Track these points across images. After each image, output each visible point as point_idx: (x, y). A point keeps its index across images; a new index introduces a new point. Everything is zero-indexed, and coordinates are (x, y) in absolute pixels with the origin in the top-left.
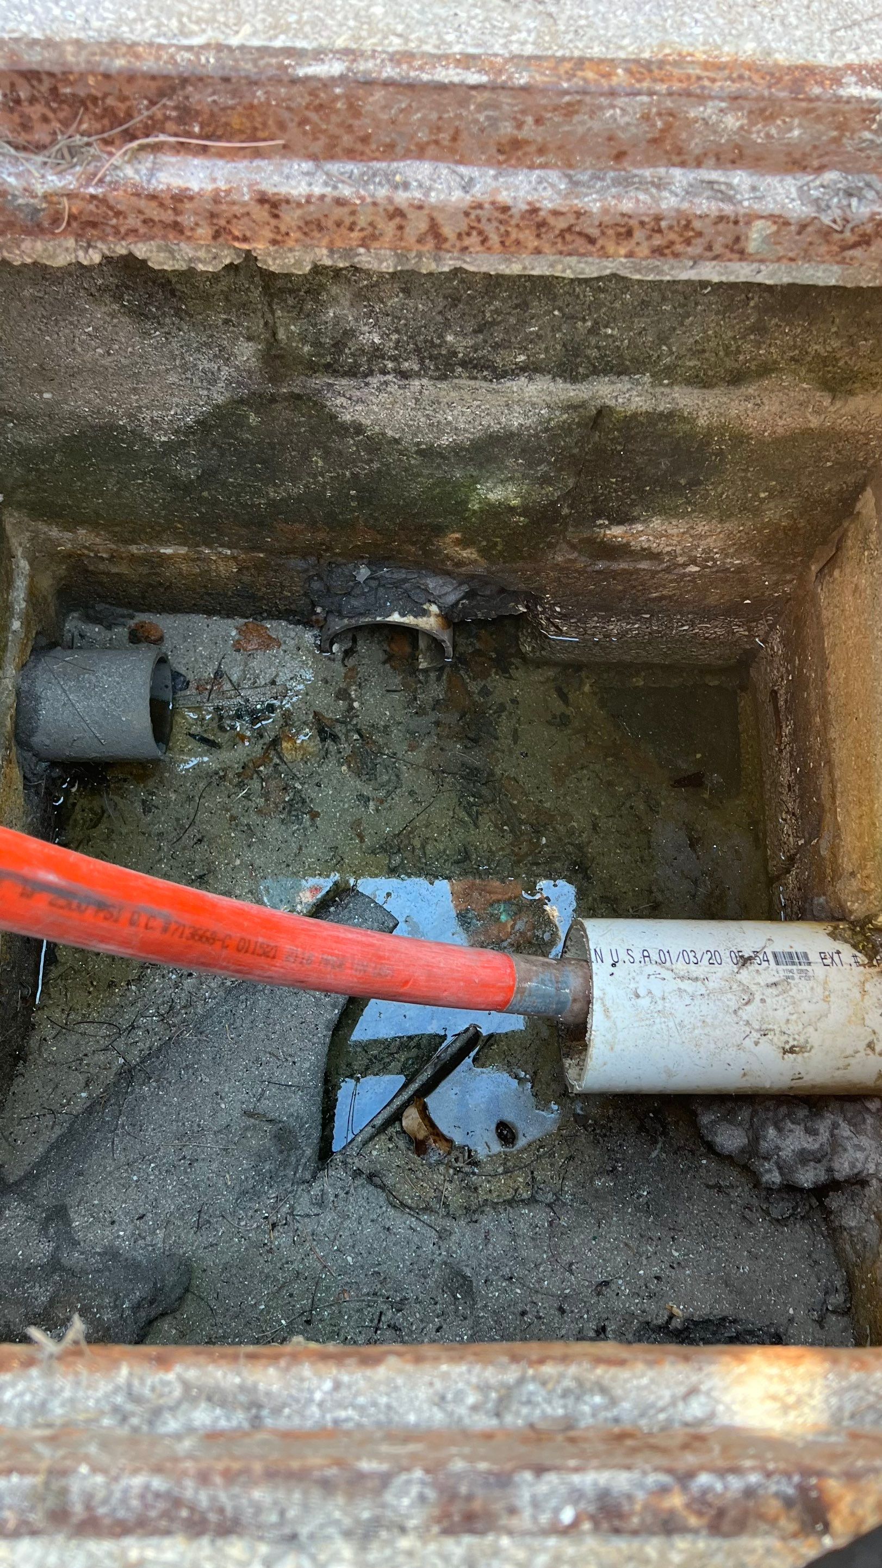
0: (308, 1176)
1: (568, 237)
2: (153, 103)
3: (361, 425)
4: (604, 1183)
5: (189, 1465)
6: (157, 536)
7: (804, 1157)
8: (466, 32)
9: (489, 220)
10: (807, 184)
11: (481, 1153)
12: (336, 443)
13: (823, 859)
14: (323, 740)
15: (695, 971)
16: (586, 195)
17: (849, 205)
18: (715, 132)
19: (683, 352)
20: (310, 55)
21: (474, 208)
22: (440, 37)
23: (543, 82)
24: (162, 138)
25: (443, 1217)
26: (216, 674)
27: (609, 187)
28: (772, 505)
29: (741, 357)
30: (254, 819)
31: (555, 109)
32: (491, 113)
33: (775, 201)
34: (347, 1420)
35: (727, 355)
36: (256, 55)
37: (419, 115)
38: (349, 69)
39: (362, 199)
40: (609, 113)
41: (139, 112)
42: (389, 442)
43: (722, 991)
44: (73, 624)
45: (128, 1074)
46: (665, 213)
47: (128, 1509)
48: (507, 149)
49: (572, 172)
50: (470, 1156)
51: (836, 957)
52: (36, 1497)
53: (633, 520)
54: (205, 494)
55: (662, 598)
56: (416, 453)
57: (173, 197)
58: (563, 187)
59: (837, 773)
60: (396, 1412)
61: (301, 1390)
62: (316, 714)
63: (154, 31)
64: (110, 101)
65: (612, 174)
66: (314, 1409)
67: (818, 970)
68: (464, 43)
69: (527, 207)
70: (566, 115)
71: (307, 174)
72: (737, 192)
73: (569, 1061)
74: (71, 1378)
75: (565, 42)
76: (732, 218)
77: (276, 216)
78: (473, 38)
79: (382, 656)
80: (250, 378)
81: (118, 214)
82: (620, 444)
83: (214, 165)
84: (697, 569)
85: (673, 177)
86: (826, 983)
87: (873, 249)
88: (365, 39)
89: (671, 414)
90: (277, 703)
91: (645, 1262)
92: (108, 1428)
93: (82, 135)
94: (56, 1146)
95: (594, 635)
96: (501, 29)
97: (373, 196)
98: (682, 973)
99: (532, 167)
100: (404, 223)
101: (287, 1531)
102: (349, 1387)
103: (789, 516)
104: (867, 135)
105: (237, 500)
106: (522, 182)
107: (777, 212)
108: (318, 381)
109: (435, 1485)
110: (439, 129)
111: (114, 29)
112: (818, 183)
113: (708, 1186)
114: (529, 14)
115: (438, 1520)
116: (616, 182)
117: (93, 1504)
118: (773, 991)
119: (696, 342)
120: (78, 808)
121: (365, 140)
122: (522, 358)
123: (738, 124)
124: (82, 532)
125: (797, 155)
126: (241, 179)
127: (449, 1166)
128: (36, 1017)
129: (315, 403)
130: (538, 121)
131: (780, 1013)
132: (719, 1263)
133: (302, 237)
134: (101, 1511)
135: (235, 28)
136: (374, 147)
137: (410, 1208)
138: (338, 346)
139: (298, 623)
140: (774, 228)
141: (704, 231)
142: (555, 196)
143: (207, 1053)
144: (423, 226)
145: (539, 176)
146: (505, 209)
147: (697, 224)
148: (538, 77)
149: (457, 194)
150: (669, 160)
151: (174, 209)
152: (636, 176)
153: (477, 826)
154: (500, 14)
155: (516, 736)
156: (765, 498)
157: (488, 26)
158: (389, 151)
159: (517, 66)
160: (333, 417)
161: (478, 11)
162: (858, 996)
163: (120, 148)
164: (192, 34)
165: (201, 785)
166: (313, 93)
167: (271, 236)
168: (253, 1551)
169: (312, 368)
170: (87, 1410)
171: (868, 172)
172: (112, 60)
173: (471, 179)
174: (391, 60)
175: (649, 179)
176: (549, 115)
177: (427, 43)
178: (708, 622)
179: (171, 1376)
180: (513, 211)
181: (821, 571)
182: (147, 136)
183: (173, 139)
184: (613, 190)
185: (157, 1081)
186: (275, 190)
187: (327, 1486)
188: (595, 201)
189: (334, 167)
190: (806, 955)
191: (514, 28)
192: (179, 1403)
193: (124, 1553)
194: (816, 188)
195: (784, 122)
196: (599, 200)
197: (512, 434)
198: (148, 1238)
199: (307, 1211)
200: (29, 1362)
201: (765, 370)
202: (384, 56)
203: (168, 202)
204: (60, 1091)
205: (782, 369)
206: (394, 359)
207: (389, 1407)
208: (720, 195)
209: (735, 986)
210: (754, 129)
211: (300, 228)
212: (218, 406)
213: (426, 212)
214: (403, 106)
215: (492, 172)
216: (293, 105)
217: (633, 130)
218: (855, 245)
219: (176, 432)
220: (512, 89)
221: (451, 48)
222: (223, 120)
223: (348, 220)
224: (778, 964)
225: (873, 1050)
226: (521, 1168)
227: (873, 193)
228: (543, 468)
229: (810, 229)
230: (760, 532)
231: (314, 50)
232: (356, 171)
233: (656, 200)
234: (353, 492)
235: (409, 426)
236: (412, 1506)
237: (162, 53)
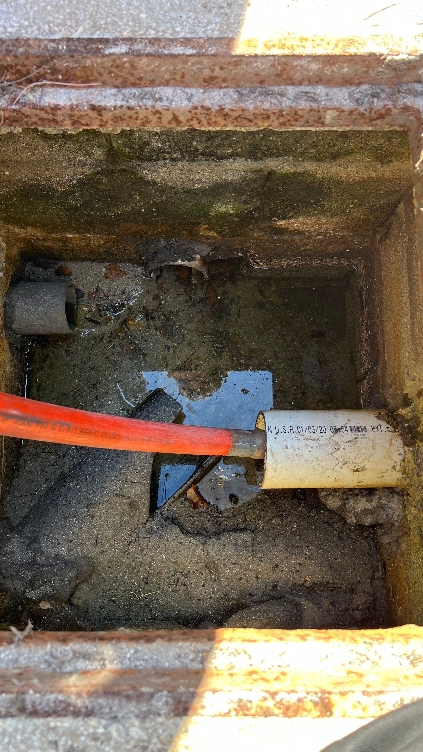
0: (145, 521)
1: (239, 120)
2: (38, 67)
3: (156, 181)
4: (277, 522)
5: (73, 689)
6: (65, 230)
7: (366, 512)
8: (186, 26)
9: (201, 114)
10: (353, 91)
11: (222, 507)
12: (144, 189)
13: (379, 376)
14: (148, 320)
15: (313, 436)
16: (247, 101)
17: (373, 102)
18: (307, 70)
19: (307, 146)
20: (111, 41)
21: (194, 109)
22: (173, 29)
23: (222, 52)
24: (44, 82)
25: (205, 537)
26: (97, 289)
27: (257, 96)
28: (356, 210)
29: (336, 148)
30: (117, 358)
31: (229, 63)
32: (199, 66)
33: (337, 100)
34: (140, 665)
35: (329, 147)
36: (86, 43)
37: (164, 68)
38: (130, 49)
39: (140, 107)
40: (255, 65)
41: (33, 71)
42: (170, 188)
43: (326, 445)
44: (29, 268)
45: (64, 477)
46: (284, 109)
47: (50, 707)
48: (208, 80)
49: (240, 89)
50: (217, 509)
51: (379, 428)
52: (13, 702)
53: (290, 218)
54: (85, 212)
55: (306, 250)
56: (183, 192)
57: (52, 109)
58: (235, 97)
59: (386, 337)
60: (160, 662)
61: (121, 653)
62: (144, 307)
63: (37, 32)
64: (18, 67)
65: (259, 90)
66: (127, 661)
67: (370, 434)
68: (185, 32)
69: (219, 108)
70: (234, 66)
71: (114, 95)
72: (319, 97)
73: (259, 472)
74: (27, 649)
75: (234, 29)
76: (317, 109)
77: (101, 115)
78: (189, 29)
79: (175, 278)
80: (101, 163)
81: (27, 116)
82: (281, 186)
83: (70, 92)
84: (322, 237)
85: (288, 90)
86: (374, 440)
87: (386, 120)
88: (137, 32)
89: (304, 173)
90: (126, 303)
91: (294, 557)
92: (44, 669)
93: (7, 81)
94: (34, 509)
95: (275, 266)
96: (202, 23)
97: (145, 105)
98: (307, 437)
99: (221, 88)
100: (161, 116)
101: (113, 715)
102: (141, 652)
103: (364, 215)
104: (380, 69)
105: (100, 214)
106: (216, 95)
107: (338, 107)
108: (134, 163)
109: (172, 697)
110: (175, 74)
111: (18, 32)
112: (358, 91)
113: (324, 523)
114: (216, 15)
115: (173, 711)
116: (261, 94)
117: (36, 705)
118: (349, 444)
119: (314, 142)
120: (36, 354)
121: (140, 79)
122: (230, 151)
123: (317, 67)
124: (29, 229)
125: (348, 78)
126: (83, 99)
127: (208, 513)
128: (22, 450)
129: (133, 173)
130: (221, 69)
131: (352, 454)
132: (327, 558)
133: (114, 123)
134: (39, 708)
135: (75, 28)
136: (145, 82)
137: (190, 533)
138: (142, 148)
139: (134, 264)
140: (337, 113)
141: (304, 115)
142: (232, 102)
143: (98, 468)
144: (170, 117)
145: (224, 92)
146: (208, 109)
147: (300, 113)
148: (220, 50)
149: (185, 103)
150: (286, 83)
151: (53, 114)
152: (270, 90)
153: (221, 358)
154: (202, 15)
155: (239, 313)
156: (352, 207)
157: (196, 22)
158: (152, 83)
159: (210, 44)
160: (142, 178)
161: (191, 14)
162: (388, 446)
163: (26, 86)
164: (54, 33)
165: (92, 342)
166: (113, 60)
167: (99, 123)
168: (100, 723)
169: (130, 158)
170: (34, 662)
171: (382, 84)
172: (17, 49)
173: (192, 95)
174: (150, 43)
175: (277, 92)
176: (226, 66)
177: (166, 32)
178: (330, 259)
179: (68, 648)
180: (212, 110)
181: (381, 238)
182: (37, 81)
183: (49, 83)
184: (260, 98)
185: (76, 481)
186: (99, 104)
187: (128, 698)
188: (251, 104)
189: (126, 91)
190: (365, 427)
191: (209, 23)
192: (71, 660)
193: (48, 723)
194: (357, 93)
195: (340, 65)
196: (253, 103)
197: (228, 183)
198: (75, 550)
199: (144, 536)
200: (11, 642)
201: (348, 153)
202: (146, 41)
203: (49, 111)
204: (34, 484)
205: (356, 152)
206: (168, 153)
207: (157, 660)
208: (311, 98)
209: (332, 443)
210: (326, 69)
211: (112, 120)
212: (87, 175)
213: (171, 111)
214: (157, 64)
215: (202, 91)
216: (105, 66)
217: (268, 71)
218: (377, 119)
219: (69, 187)
220: (208, 56)
221: (178, 35)
222: (73, 73)
223: (134, 116)
224: (352, 432)
225: (395, 469)
226: (240, 514)
227: (385, 94)
228: (244, 197)
229: (354, 113)
230: (351, 221)
231: (113, 38)
232: (137, 93)
233: (280, 103)
234: (154, 210)
235: (179, 181)
236: (163, 705)
237: (41, 44)
